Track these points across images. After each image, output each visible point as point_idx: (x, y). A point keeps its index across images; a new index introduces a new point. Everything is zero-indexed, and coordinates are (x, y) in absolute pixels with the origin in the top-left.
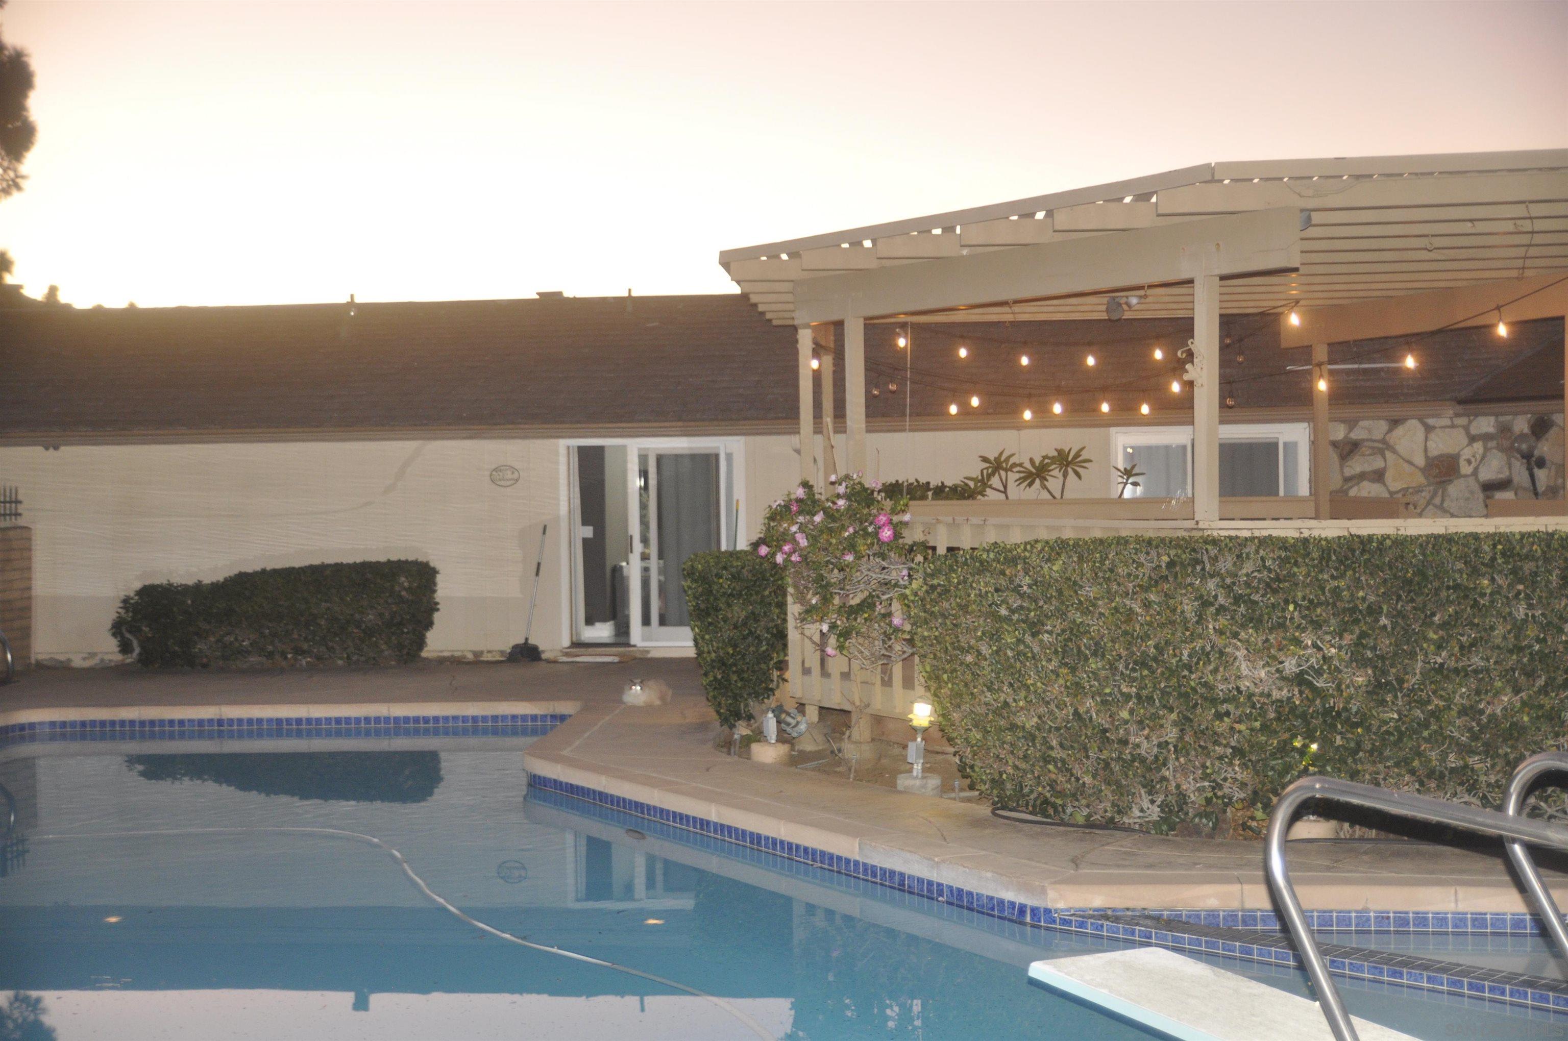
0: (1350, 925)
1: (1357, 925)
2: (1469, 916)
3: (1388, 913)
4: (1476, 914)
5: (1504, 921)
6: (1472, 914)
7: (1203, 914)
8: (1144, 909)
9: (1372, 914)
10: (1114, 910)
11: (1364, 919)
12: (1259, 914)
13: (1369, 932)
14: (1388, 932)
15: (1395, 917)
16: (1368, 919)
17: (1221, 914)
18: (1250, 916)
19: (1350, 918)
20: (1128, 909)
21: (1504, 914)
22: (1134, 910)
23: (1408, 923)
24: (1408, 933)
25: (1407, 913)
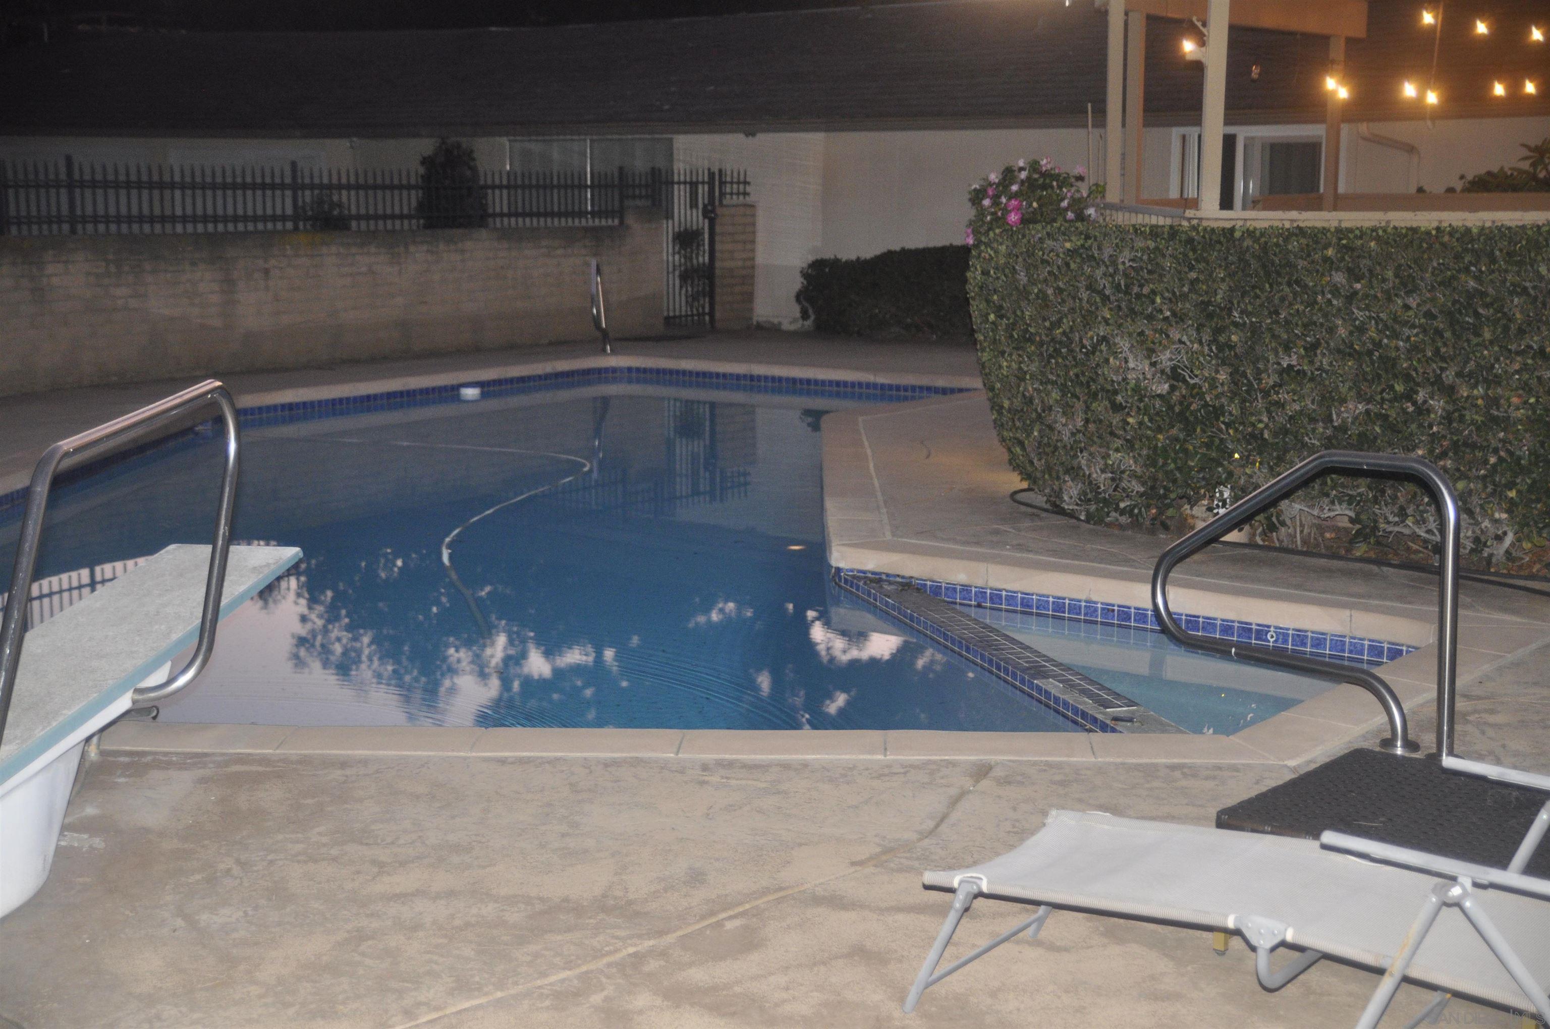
0: (1079, 614)
1: (1085, 615)
2: (1184, 617)
3: (1114, 606)
4: (1190, 616)
5: (1215, 625)
6: (1186, 615)
7: (958, 587)
8: (912, 577)
9: (1099, 605)
10: (888, 575)
11: (1092, 609)
12: (1004, 593)
13: (1096, 622)
14: (1112, 625)
15: (1119, 611)
16: (1096, 610)
17: (973, 590)
18: (997, 595)
19: (1080, 607)
20: (898, 576)
21: (1215, 619)
22: (903, 577)
23: (1130, 618)
24: (1129, 627)
25: (1129, 608)
